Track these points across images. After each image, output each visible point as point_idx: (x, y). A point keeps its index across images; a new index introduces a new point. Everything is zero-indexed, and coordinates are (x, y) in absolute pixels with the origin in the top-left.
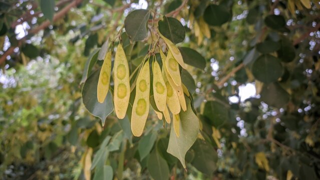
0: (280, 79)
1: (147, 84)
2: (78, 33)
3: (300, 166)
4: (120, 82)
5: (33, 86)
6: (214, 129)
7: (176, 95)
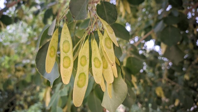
0: (179, 43)
1: (87, 59)
2: (39, 7)
3: (184, 97)
4: (66, 55)
5: (11, 42)
6: (133, 76)
7: (110, 68)
